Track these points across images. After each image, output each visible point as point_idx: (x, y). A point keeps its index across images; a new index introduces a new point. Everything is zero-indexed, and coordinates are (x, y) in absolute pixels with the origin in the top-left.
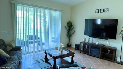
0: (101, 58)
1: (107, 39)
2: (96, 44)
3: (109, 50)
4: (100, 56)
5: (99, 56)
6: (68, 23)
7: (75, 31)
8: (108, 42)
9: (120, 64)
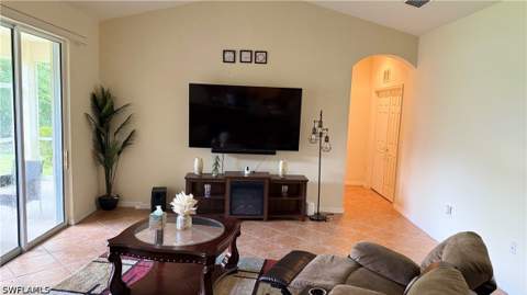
0: (270, 219)
1: (274, 154)
2: (246, 172)
3: (285, 188)
4: (266, 211)
5: (262, 214)
6: (94, 98)
7: (133, 133)
8: (281, 162)
9: (318, 220)
